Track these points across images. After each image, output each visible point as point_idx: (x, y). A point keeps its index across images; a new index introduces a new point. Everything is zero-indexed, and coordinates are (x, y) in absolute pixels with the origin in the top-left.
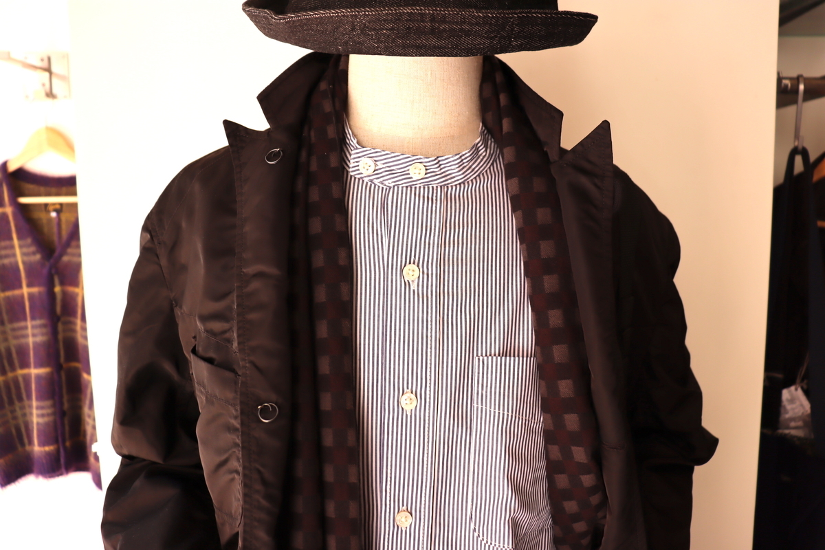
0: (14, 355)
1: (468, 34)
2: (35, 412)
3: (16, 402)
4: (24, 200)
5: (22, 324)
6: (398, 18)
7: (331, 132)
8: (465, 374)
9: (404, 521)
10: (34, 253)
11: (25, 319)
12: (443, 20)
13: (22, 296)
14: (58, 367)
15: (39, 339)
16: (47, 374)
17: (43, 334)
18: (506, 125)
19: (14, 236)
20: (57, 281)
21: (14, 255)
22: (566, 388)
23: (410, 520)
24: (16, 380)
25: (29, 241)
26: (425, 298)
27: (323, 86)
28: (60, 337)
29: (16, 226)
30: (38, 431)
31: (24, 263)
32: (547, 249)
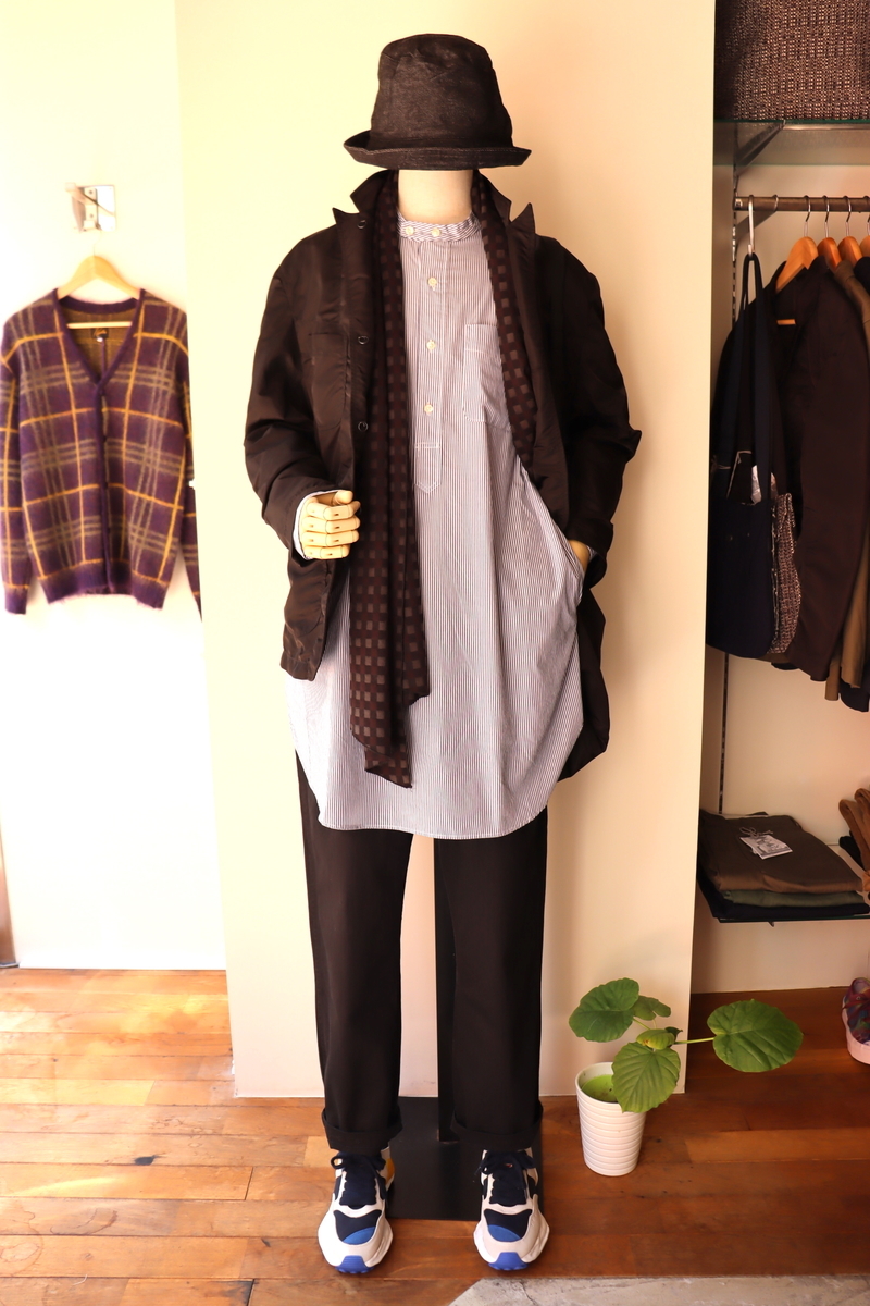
0: (61, 477)
1: (457, 159)
2: (82, 527)
3: (61, 522)
4: (73, 326)
5: (70, 445)
6: (426, 152)
7: (391, 214)
8: (460, 333)
9: (429, 409)
10: (83, 376)
11: (73, 440)
12: (446, 153)
13: (71, 418)
14: (104, 485)
15: (88, 457)
16: (96, 489)
17: (92, 452)
18: (483, 209)
19: (65, 360)
20: (104, 402)
21: (64, 378)
22: (510, 337)
23: (432, 409)
24: (61, 501)
25: (78, 364)
26: (440, 295)
27: (384, 190)
28: (107, 456)
29: (66, 350)
30: (86, 544)
31: (73, 385)
32: (501, 270)
